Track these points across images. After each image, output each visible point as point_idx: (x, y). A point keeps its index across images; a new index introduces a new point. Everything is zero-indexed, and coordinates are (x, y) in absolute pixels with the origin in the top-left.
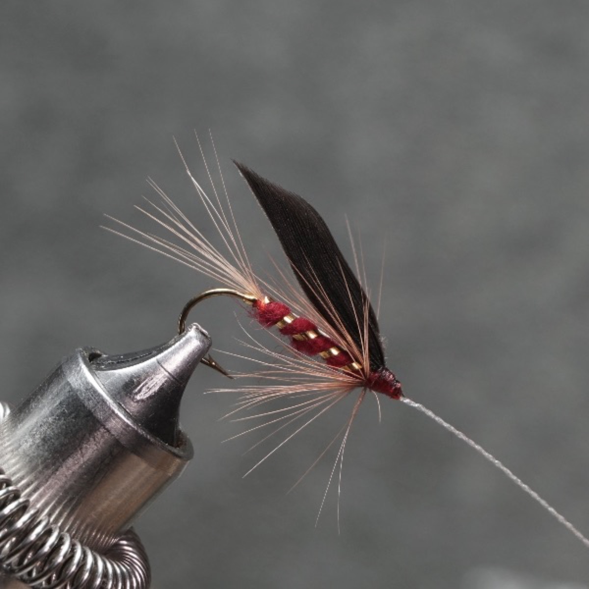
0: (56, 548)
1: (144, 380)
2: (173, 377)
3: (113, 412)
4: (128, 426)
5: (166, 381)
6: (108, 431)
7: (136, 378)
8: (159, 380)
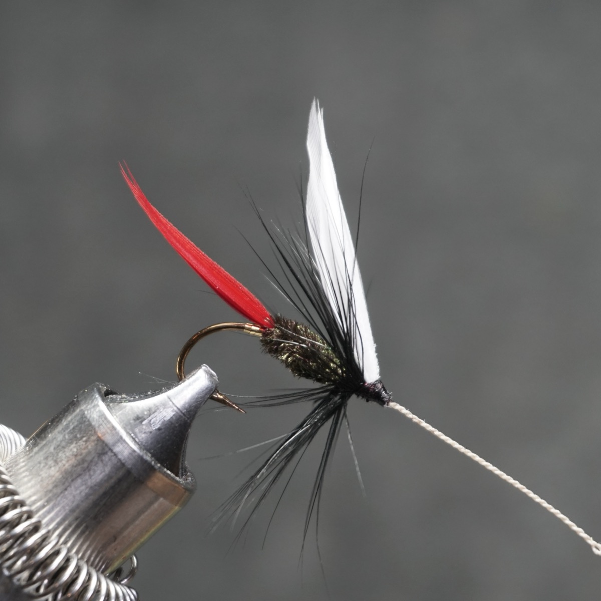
1: (154, 413)
2: (181, 412)
3: (121, 438)
4: (134, 451)
5: (174, 415)
6: (115, 455)
7: (146, 410)
8: (168, 414)
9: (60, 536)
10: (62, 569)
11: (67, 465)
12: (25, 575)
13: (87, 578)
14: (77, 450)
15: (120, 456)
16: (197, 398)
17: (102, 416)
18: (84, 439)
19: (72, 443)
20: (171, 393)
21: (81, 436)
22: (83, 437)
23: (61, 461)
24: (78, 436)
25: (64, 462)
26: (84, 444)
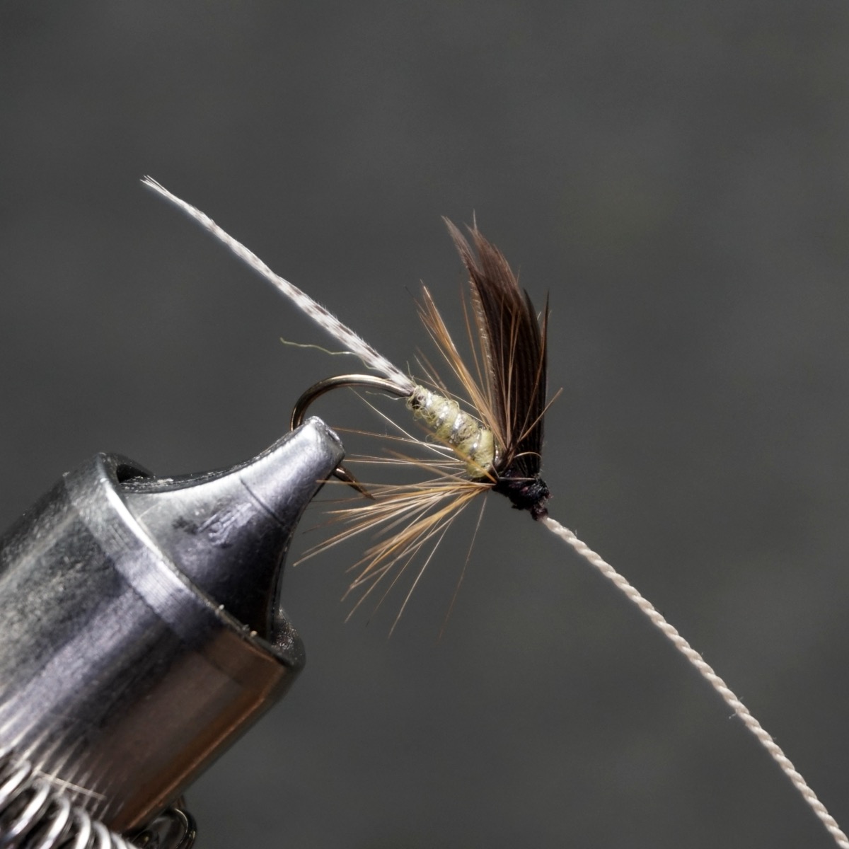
1: (214, 513)
2: (269, 510)
6: (141, 598)
7: (199, 508)
8: (242, 514)
9: (33, 760)
10: (41, 825)
11: (45, 620)
13: (92, 842)
14: (65, 588)
15: (151, 601)
16: (302, 483)
17: (114, 519)
18: (79, 566)
19: (53, 575)
20: (247, 472)
21: (73, 559)
22: (77, 562)
23: (32, 611)
24: (66, 559)
25: (38, 613)
26: (79, 575)
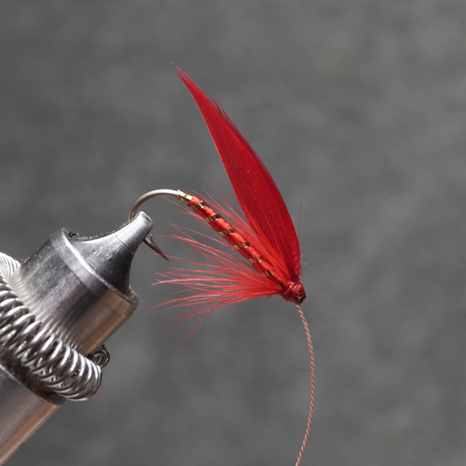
0: (51, 350)
2: (126, 246)
3: (82, 266)
4: (92, 275)
5: (121, 249)
8: (117, 248)
12: (26, 354)
15: (82, 280)
17: (68, 251)
18: (55, 268)
19: (46, 271)
20: (118, 233)
21: (53, 265)
22: (55, 266)
23: (39, 285)
24: (51, 266)
25: (41, 285)
26: (55, 271)
